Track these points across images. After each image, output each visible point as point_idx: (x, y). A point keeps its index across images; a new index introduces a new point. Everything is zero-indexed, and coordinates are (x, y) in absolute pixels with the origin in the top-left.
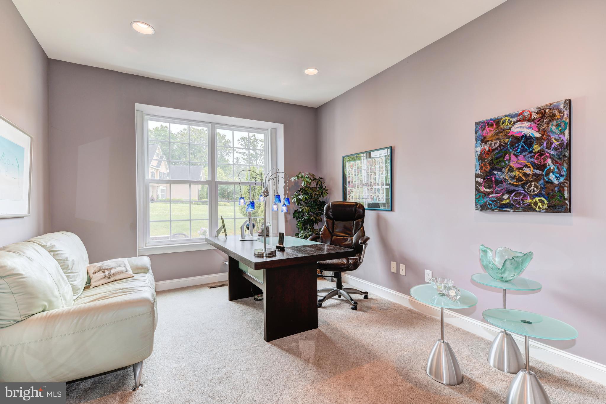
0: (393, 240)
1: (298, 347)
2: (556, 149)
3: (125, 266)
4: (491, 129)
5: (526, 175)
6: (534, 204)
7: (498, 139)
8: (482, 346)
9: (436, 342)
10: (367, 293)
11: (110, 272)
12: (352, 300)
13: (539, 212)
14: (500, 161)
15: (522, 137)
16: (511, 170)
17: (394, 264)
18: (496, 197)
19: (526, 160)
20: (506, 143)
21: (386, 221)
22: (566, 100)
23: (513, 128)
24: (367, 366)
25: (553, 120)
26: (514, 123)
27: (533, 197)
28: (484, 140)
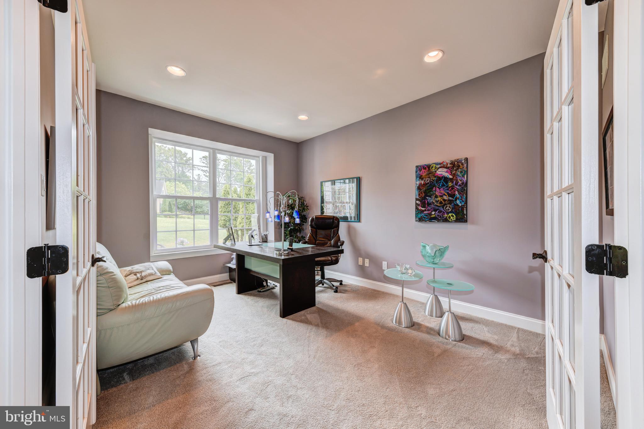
0: (360, 243)
1: (307, 319)
2: (460, 186)
3: (153, 269)
4: (425, 171)
5: (444, 200)
6: (449, 218)
7: (429, 177)
8: (420, 305)
9: (399, 303)
10: (342, 281)
11: (142, 274)
12: (333, 286)
13: (451, 222)
14: (430, 191)
15: (443, 177)
16: (436, 197)
17: (360, 260)
18: (428, 213)
19: (444, 191)
20: (434, 181)
21: (354, 229)
22: (465, 158)
23: (437, 171)
24: (357, 324)
25: (459, 168)
26: (438, 168)
27: (448, 213)
28: (421, 178)
